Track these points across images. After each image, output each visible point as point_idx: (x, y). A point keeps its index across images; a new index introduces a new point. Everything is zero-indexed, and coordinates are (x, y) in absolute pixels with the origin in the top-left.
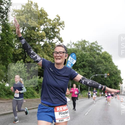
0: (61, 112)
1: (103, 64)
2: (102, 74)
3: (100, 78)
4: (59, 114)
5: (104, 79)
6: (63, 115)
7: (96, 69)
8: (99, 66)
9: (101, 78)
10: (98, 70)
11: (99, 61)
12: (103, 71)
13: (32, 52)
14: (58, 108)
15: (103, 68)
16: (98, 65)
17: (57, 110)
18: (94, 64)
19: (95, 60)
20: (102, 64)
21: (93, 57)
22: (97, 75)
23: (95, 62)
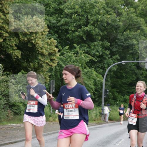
3: (133, 70)
7: (122, 46)
8: (130, 38)
11: (131, 22)
16: (127, 35)
18: (116, 31)
19: (119, 19)
20: (139, 31)
21: (115, 12)
22: (123, 62)
23: (119, 27)
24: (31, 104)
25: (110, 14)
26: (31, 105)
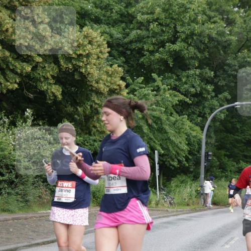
22: (237, 104)
23: (229, 45)
24: (64, 186)
25: (215, 22)
26: (64, 189)
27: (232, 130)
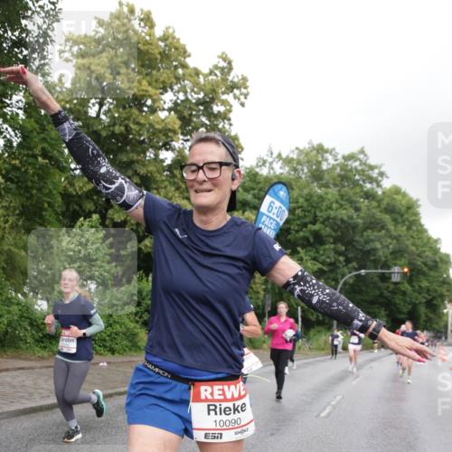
0: (217, 404)
1: (388, 230)
2: (382, 268)
3: (375, 283)
4: (209, 410)
5: (388, 287)
6: (224, 417)
7: (361, 250)
8: (373, 241)
9: (380, 284)
10: (369, 252)
11: (373, 220)
12: (386, 257)
13: (103, 170)
14: (206, 390)
15: (388, 247)
16: (368, 236)
17: (203, 397)
18: (354, 232)
19: (358, 215)
20: (383, 232)
21: (351, 207)
22: (363, 272)
23: (357, 226)
25: (345, 209)
27: (360, 292)
